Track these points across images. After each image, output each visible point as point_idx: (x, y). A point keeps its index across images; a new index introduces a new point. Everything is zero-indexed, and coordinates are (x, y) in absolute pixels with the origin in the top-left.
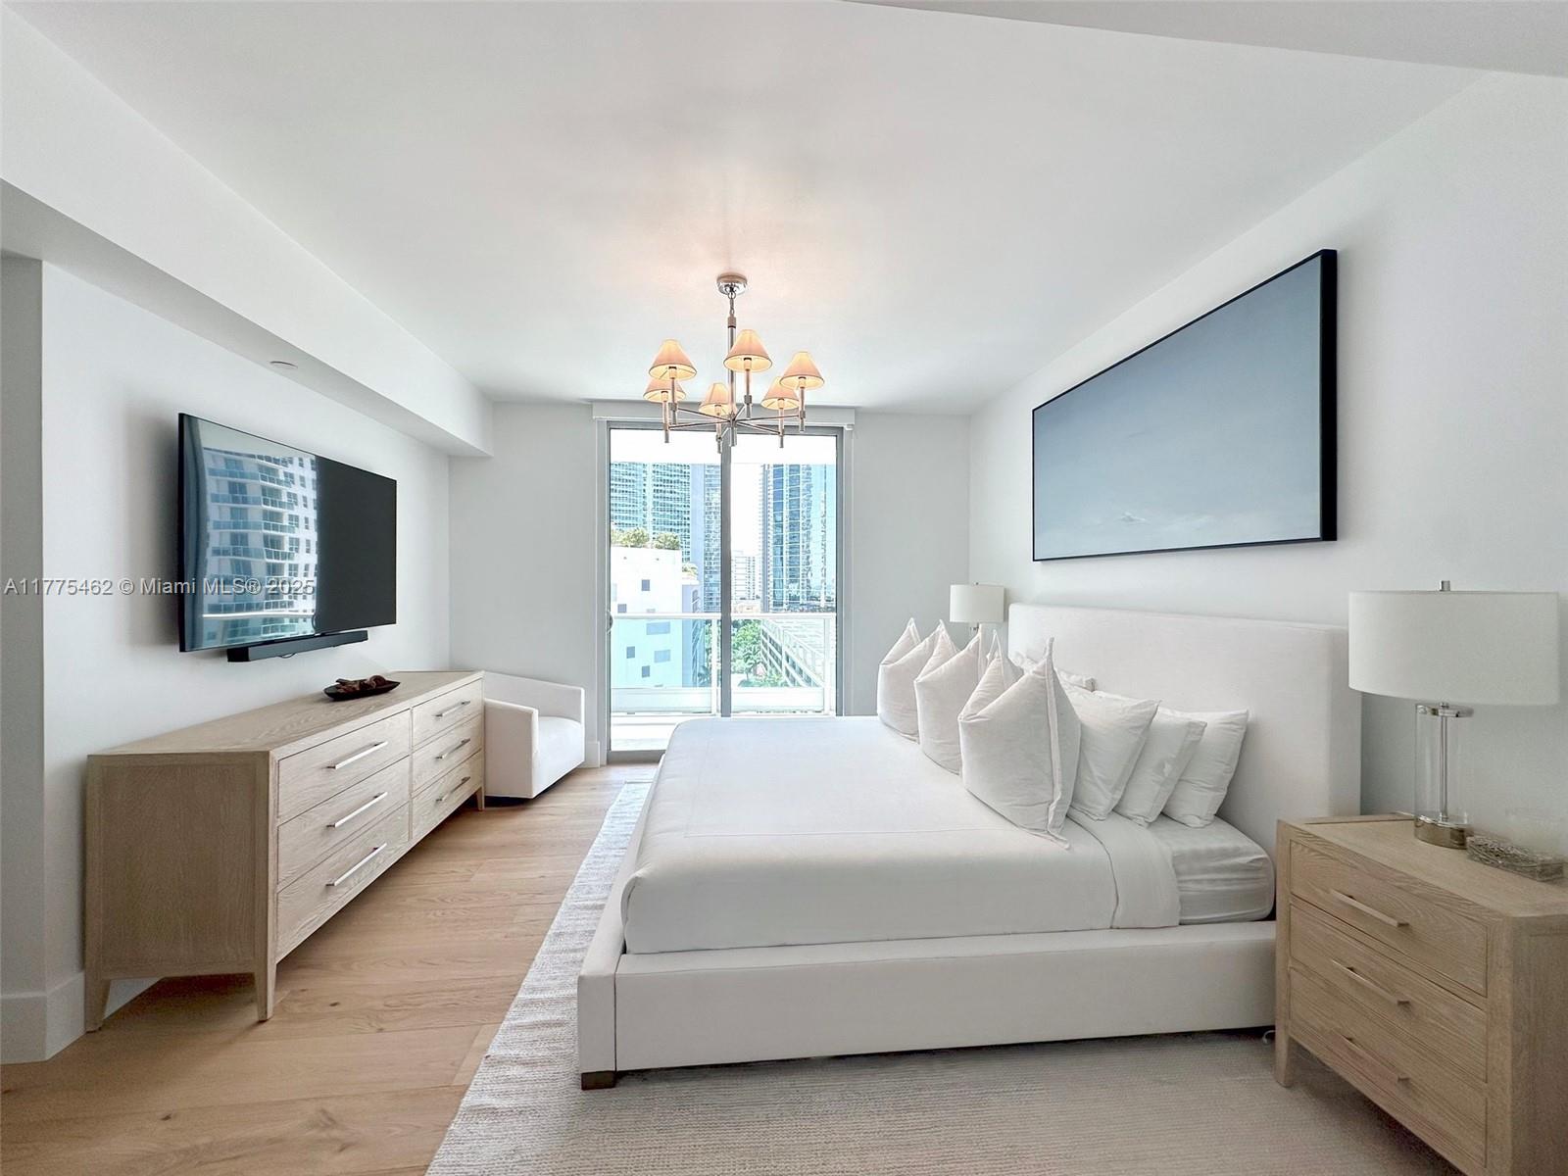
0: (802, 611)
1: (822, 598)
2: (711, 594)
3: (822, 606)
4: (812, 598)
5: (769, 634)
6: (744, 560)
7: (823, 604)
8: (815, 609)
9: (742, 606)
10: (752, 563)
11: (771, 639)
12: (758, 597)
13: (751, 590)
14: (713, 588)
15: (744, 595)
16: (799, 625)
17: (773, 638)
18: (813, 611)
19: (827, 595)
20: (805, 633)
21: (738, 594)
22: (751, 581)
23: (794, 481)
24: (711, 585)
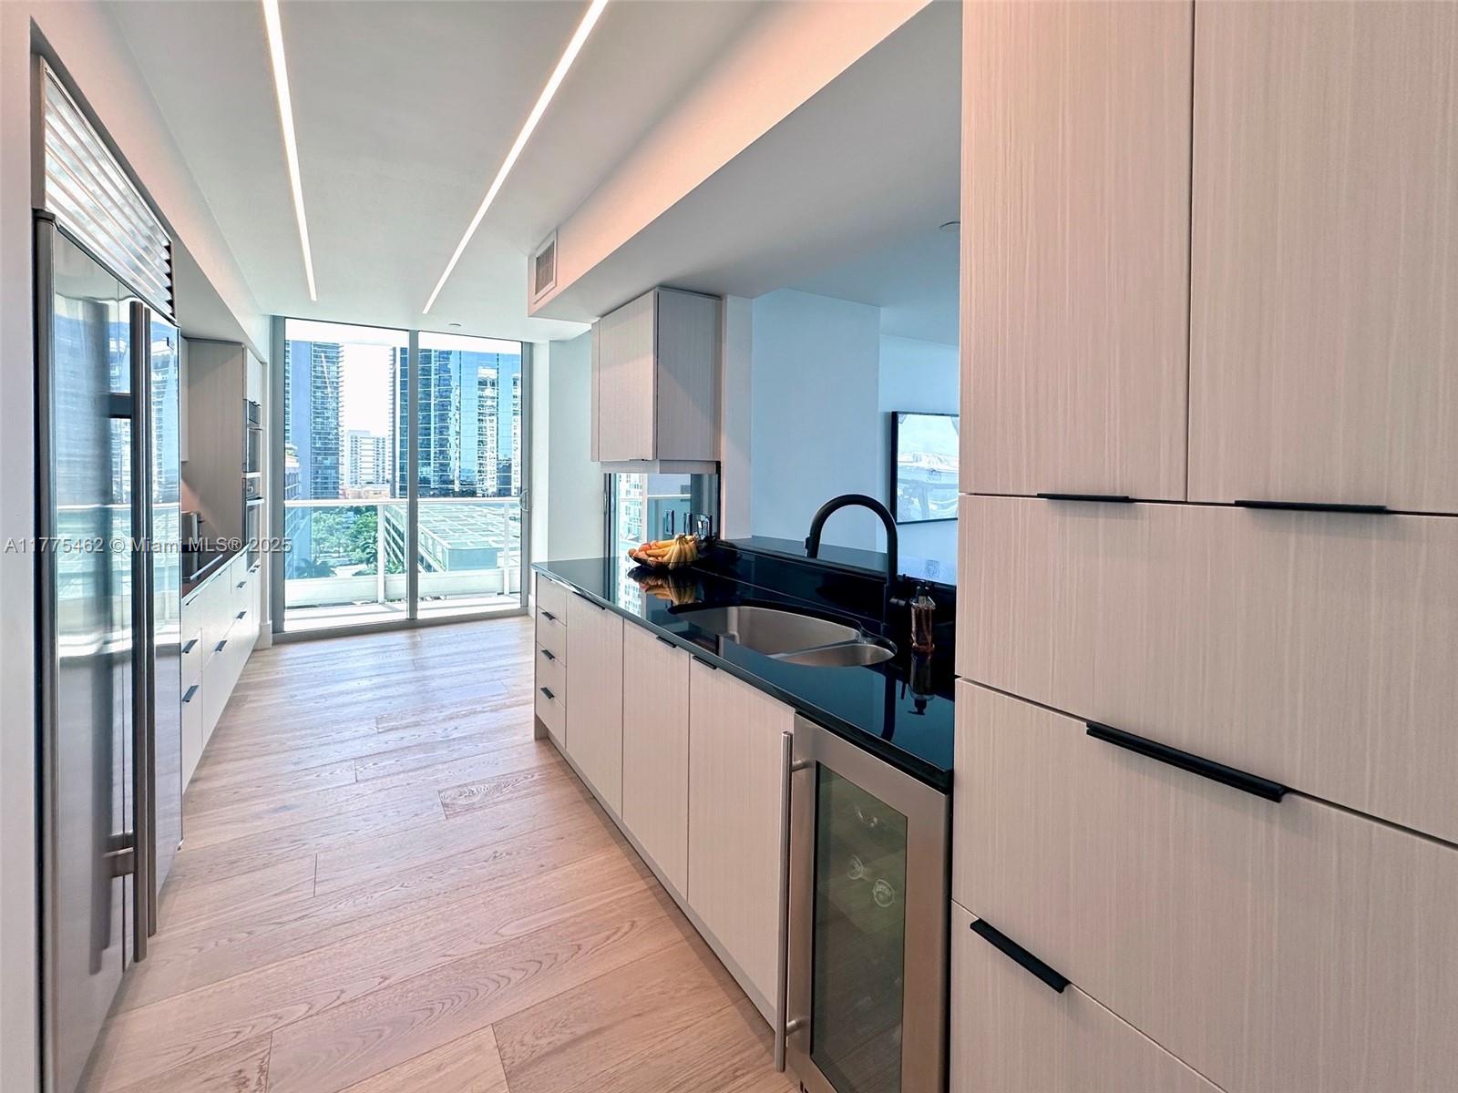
0: (434, 496)
1: (457, 482)
2: (326, 478)
3: (457, 489)
4: (445, 482)
5: (393, 520)
6: (371, 441)
7: (457, 487)
8: (446, 493)
9: (368, 491)
10: (381, 444)
11: (394, 525)
12: (388, 481)
13: (381, 473)
14: (329, 471)
15: (370, 478)
16: (426, 510)
17: (396, 523)
18: (446, 495)
19: (462, 479)
20: (431, 519)
21: (364, 477)
22: (381, 465)
23: (444, 369)
24: (326, 468)
